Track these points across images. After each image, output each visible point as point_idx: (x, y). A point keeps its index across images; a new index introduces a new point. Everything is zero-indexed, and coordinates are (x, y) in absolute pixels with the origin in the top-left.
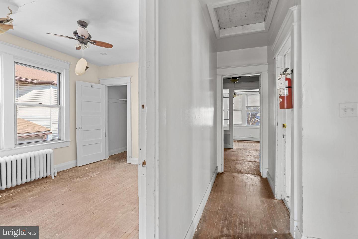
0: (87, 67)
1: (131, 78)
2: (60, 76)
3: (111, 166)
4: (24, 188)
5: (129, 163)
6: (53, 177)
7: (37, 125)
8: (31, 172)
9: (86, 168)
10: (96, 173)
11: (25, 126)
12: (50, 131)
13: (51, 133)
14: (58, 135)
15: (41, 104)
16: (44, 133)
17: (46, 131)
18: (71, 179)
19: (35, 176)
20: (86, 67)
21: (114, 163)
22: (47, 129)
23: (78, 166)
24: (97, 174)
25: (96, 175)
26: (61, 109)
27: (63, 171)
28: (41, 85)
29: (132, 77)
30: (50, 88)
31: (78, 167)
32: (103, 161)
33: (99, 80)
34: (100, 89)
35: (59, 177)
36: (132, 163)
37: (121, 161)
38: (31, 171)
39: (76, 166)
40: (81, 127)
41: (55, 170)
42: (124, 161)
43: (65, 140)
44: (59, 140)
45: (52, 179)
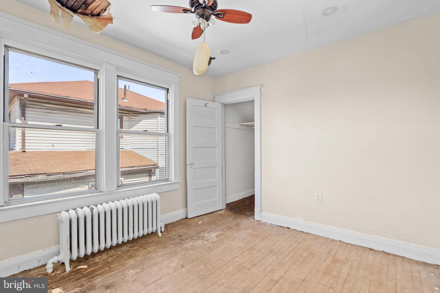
0: (211, 59)
1: (260, 89)
2: (168, 93)
3: (233, 223)
4: (125, 248)
5: (257, 221)
6: (160, 235)
7: (145, 158)
8: (133, 226)
9: (199, 223)
10: (214, 233)
11: (135, 159)
12: (157, 165)
13: (158, 167)
14: (166, 173)
15: (147, 131)
16: (151, 167)
17: (154, 165)
18: (182, 240)
19: (138, 231)
20: (209, 58)
21: (235, 218)
22: (155, 162)
23: (189, 217)
24: (216, 237)
25: (215, 239)
26: (169, 137)
27: (171, 223)
28: (149, 114)
29: (262, 86)
30: (157, 117)
31: (188, 219)
32: (219, 212)
33: (214, 97)
34: (216, 109)
35: (167, 234)
36: (263, 221)
37: (243, 214)
38: (133, 224)
39: (187, 218)
40: (193, 163)
41: (161, 223)
42: (249, 216)
43: (173, 181)
44: (167, 181)
45: (159, 236)
